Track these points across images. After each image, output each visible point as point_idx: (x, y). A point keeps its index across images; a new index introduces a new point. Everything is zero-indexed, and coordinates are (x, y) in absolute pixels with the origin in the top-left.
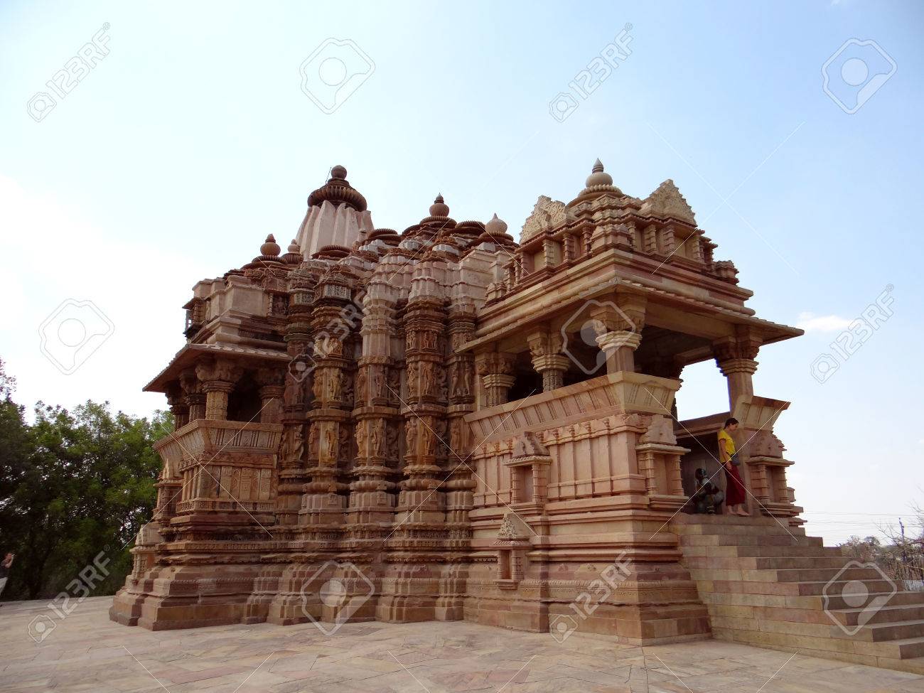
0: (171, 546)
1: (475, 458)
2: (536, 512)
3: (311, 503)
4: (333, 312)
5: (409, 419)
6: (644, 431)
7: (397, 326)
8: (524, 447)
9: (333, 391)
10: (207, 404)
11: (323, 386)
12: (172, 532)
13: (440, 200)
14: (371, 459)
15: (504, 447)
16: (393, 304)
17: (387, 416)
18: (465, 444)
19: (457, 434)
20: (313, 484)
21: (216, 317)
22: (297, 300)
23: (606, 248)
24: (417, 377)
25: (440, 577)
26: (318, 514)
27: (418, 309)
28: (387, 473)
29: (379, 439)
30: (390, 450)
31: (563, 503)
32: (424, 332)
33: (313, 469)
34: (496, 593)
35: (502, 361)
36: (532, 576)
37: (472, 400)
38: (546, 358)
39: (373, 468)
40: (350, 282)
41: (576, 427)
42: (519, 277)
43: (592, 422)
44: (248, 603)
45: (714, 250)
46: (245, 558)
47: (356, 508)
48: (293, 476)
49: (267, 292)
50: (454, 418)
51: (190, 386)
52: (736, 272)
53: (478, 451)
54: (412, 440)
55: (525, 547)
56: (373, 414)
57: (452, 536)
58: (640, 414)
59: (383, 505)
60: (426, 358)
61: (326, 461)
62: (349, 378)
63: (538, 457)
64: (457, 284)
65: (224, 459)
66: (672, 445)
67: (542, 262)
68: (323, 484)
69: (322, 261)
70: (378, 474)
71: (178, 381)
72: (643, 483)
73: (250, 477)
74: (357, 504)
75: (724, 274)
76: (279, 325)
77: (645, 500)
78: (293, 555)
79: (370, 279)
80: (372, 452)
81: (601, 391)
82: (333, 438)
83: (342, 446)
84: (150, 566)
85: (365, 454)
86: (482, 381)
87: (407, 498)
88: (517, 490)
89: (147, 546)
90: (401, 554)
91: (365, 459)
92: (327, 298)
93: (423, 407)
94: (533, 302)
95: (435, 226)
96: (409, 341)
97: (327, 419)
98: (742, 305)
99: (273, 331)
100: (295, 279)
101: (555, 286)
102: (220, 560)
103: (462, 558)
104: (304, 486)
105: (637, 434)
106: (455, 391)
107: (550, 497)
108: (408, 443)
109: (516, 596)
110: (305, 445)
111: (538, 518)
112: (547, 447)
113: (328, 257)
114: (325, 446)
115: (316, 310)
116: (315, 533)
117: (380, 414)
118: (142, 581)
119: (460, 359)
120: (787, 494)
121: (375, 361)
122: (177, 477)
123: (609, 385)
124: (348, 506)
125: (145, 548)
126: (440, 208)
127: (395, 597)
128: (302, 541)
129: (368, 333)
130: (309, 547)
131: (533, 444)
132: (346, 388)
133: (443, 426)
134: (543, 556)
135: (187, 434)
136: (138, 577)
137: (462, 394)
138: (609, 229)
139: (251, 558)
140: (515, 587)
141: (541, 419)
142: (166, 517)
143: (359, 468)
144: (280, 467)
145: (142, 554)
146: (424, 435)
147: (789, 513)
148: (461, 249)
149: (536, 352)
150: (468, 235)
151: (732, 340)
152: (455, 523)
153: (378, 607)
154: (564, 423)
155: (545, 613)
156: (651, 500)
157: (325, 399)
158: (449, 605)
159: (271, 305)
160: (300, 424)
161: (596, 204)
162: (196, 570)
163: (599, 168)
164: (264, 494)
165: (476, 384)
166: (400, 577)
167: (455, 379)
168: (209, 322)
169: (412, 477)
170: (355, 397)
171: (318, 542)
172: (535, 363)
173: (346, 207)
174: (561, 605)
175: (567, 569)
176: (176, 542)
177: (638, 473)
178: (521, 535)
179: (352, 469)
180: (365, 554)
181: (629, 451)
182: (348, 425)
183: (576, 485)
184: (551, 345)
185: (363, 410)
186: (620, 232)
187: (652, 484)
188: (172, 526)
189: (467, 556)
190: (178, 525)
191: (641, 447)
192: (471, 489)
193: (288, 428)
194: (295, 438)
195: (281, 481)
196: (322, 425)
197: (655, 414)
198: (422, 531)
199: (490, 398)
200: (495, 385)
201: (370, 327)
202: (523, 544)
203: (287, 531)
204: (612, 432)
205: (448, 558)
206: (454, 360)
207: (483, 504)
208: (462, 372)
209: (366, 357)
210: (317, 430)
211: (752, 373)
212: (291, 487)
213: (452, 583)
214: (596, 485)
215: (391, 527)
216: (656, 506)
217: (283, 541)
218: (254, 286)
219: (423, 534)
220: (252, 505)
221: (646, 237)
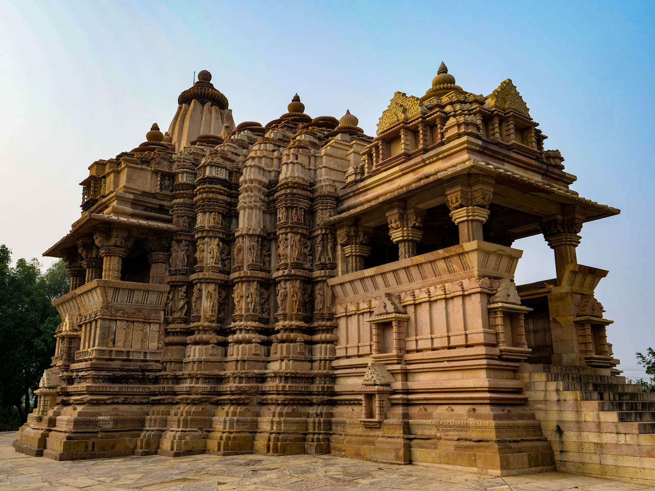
0: (71, 388)
1: (337, 316)
2: (396, 361)
3: (195, 353)
4: (213, 190)
5: (279, 282)
6: (494, 292)
7: (269, 203)
8: (385, 307)
9: (213, 258)
10: (104, 267)
11: (205, 253)
12: (71, 376)
13: (297, 99)
14: (247, 316)
15: (364, 306)
16: (265, 183)
17: (260, 279)
18: (328, 303)
19: (321, 296)
20: (197, 337)
21: (112, 192)
22: (182, 179)
23: (459, 136)
24: (287, 247)
25: (308, 417)
26: (201, 362)
27: (288, 188)
28: (261, 328)
29: (254, 299)
30: (262, 309)
31: (420, 354)
32: (293, 208)
33: (196, 324)
34: (360, 430)
35: (361, 234)
36: (394, 416)
37: (334, 267)
38: (402, 230)
39: (249, 323)
40: (228, 164)
41: (432, 289)
42: (377, 162)
43: (446, 285)
44: (142, 437)
45: (545, 141)
46: (137, 399)
47: (234, 357)
48: (179, 330)
49: (155, 172)
50: (319, 282)
51: (87, 252)
52: (562, 159)
53: (340, 310)
54: (282, 300)
55: (387, 392)
56: (249, 277)
57: (317, 382)
58: (490, 278)
59: (258, 355)
60: (295, 230)
61: (208, 317)
62: (226, 247)
63: (398, 315)
64: (320, 168)
65: (119, 314)
66: (517, 305)
67: (400, 149)
68: (205, 337)
69: (199, 147)
70: (253, 328)
71: (76, 248)
72: (494, 337)
73: (141, 330)
74: (235, 354)
75: (552, 162)
76: (166, 200)
77: (496, 351)
78: (180, 397)
79: (244, 162)
80: (248, 310)
81: (456, 259)
82: (213, 297)
83: (220, 304)
84: (52, 406)
85: (241, 312)
86: (343, 250)
87: (279, 349)
88: (378, 342)
89: (49, 388)
90: (274, 397)
91: (242, 316)
92: (208, 178)
93: (293, 272)
94: (390, 183)
95: (294, 120)
96: (280, 215)
97: (208, 281)
98: (568, 188)
99: (161, 205)
100: (178, 161)
101: (411, 169)
102: (116, 401)
103: (326, 401)
104: (189, 339)
105: (488, 295)
106: (320, 259)
107: (407, 348)
108: (279, 303)
109: (379, 433)
110: (189, 303)
111: (398, 367)
112: (405, 306)
113: (205, 144)
114: (206, 305)
115: (198, 187)
116: (199, 378)
117: (256, 277)
118: (46, 418)
119: (323, 232)
120: (607, 349)
121: (251, 232)
122: (76, 329)
123: (463, 254)
124: (226, 356)
125: (48, 390)
126: (297, 105)
127: (271, 433)
128: (187, 385)
129: (245, 209)
130: (194, 390)
131: (393, 304)
132: (223, 255)
133: (309, 287)
134: (403, 399)
135: (86, 292)
136: (42, 414)
137: (325, 261)
138: (462, 119)
139: (142, 399)
140: (379, 425)
141: (399, 282)
142: (67, 363)
143: (237, 323)
144: (167, 322)
145: (45, 395)
146: (293, 296)
147: (609, 365)
148: (320, 139)
149: (394, 225)
150: (324, 128)
151: (560, 217)
152: (320, 371)
153: (256, 443)
154: (420, 286)
155: (408, 448)
156: (501, 351)
157: (207, 264)
158: (318, 440)
159: (159, 183)
160: (183, 286)
161: (445, 99)
162: (96, 409)
163: (443, 69)
164: (153, 345)
165: (338, 253)
166: (274, 416)
167: (320, 248)
168: (104, 197)
169: (282, 332)
170: (232, 263)
171: (201, 386)
172: (393, 235)
173: (211, 106)
174: (422, 441)
175: (426, 410)
176: (75, 385)
177: (490, 329)
178: (383, 381)
179: (231, 324)
180: (243, 397)
181: (482, 309)
182: (226, 287)
183: (432, 339)
184: (407, 220)
185: (240, 274)
186: (471, 123)
187: (502, 338)
188: (72, 371)
189: (332, 399)
190: (78, 370)
191: (492, 306)
192: (334, 342)
193: (173, 288)
194: (180, 297)
195: (167, 333)
196: (203, 286)
197: (503, 278)
198: (292, 378)
199: (350, 265)
200: (354, 254)
201: (246, 203)
202: (385, 388)
203: (173, 377)
204: (466, 293)
205: (315, 401)
206: (319, 232)
207: (345, 355)
208: (325, 242)
209: (243, 229)
210: (200, 290)
211: (577, 246)
212: (176, 339)
213: (319, 423)
214: (452, 338)
215: (264, 374)
216: (505, 357)
217: (170, 385)
218: (144, 167)
219: (294, 380)
220: (142, 354)
221: (491, 127)
